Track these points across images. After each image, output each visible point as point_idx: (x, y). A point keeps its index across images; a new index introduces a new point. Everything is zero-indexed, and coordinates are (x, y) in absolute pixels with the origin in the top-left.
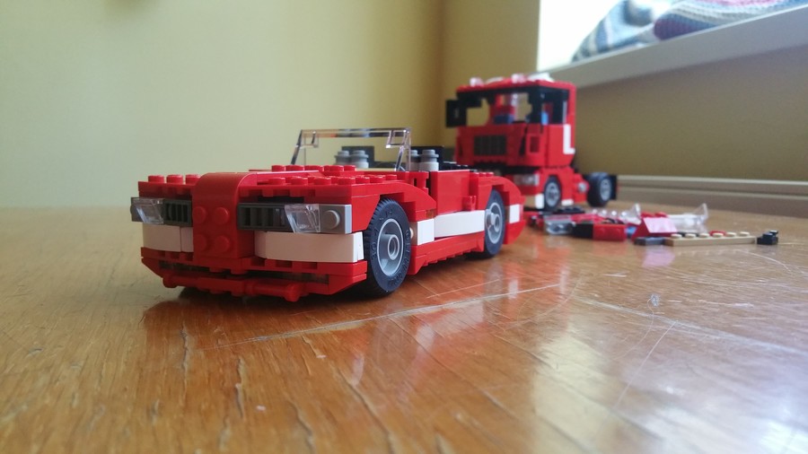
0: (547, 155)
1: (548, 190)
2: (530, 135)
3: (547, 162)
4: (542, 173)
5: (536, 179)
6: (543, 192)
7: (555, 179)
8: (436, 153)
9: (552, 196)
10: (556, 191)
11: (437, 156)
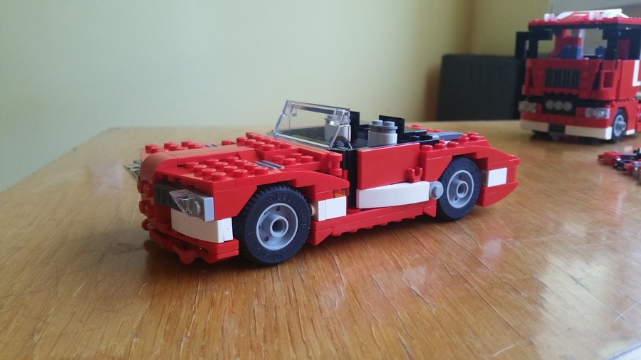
0: (618, 89)
1: (616, 122)
2: (604, 71)
3: (617, 95)
4: (612, 106)
5: (607, 113)
6: (612, 125)
7: (623, 111)
8: (395, 125)
9: (619, 127)
10: (622, 123)
11: (397, 128)
